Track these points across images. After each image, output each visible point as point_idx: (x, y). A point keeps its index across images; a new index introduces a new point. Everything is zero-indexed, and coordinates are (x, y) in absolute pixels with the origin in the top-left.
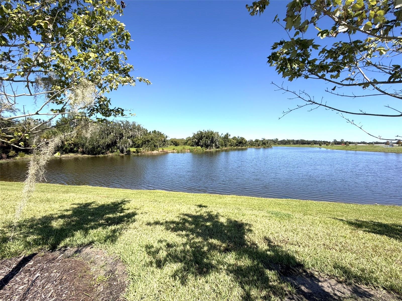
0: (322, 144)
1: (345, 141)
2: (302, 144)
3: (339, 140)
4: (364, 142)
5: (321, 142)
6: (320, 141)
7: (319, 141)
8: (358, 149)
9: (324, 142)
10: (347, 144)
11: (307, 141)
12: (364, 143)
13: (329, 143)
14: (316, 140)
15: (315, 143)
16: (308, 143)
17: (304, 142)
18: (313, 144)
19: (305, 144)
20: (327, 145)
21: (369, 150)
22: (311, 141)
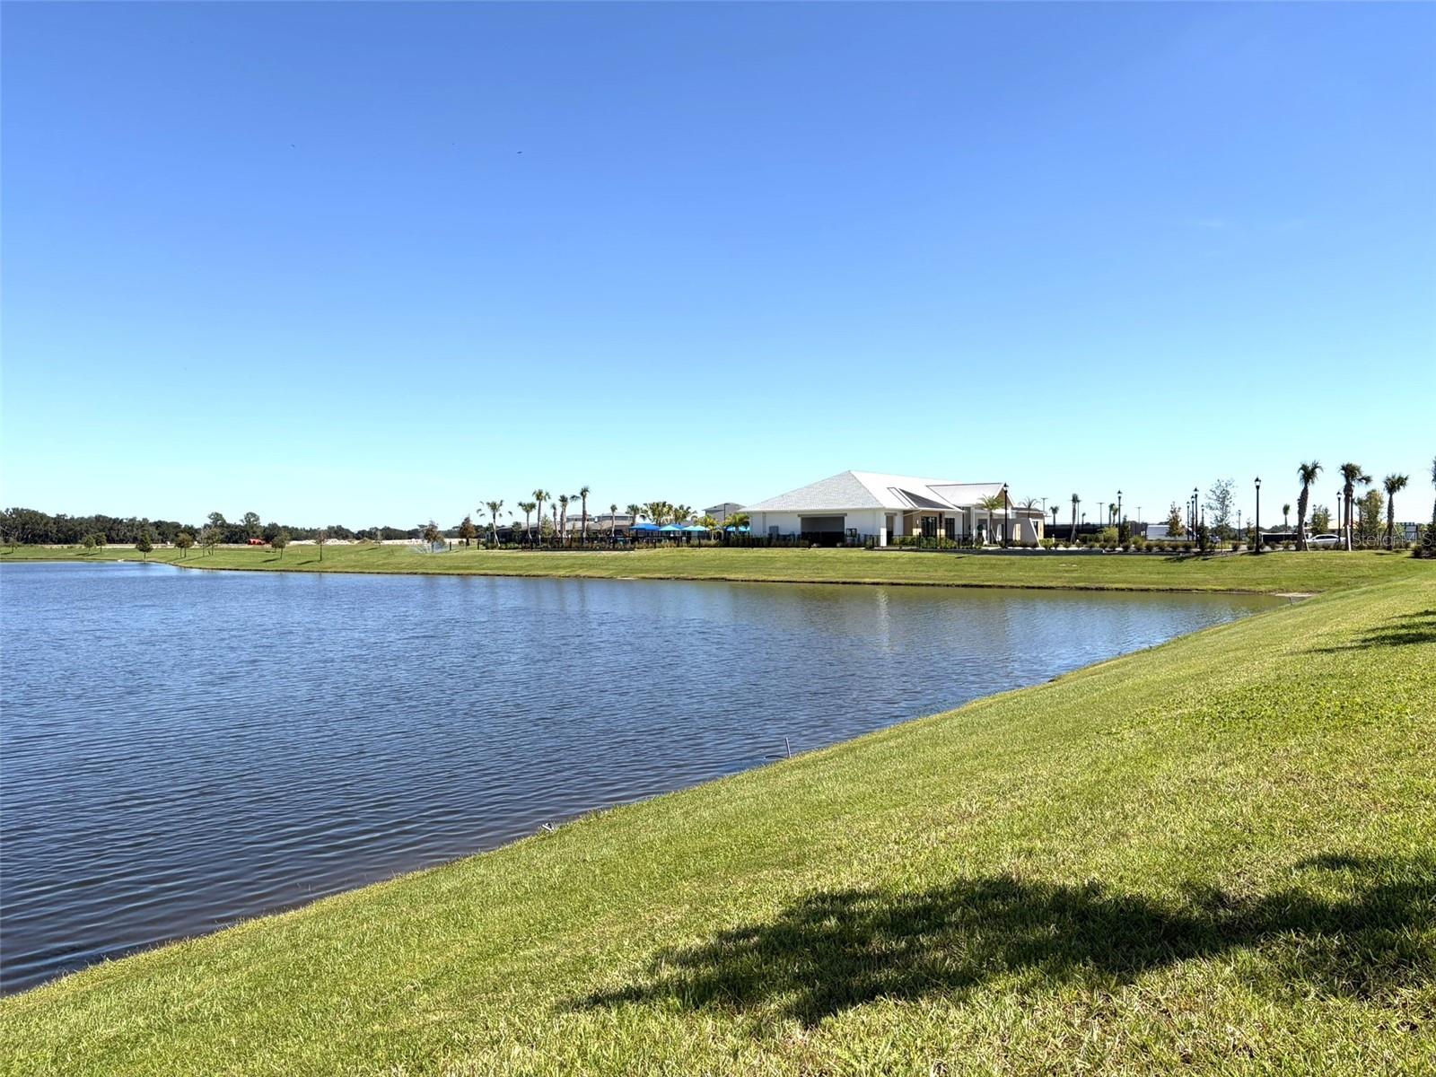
0: (153, 541)
1: (264, 522)
2: (26, 541)
3: (234, 518)
4: (340, 528)
5: (144, 524)
6: (140, 518)
7: (132, 523)
8: (328, 564)
9: (158, 525)
10: (273, 535)
11: (59, 520)
12: (339, 533)
13: (192, 532)
14: (112, 514)
15: (109, 531)
16: (65, 532)
17: (40, 529)
18: (99, 543)
19: (45, 538)
20: (181, 545)
21: (368, 565)
22: (81, 521)
